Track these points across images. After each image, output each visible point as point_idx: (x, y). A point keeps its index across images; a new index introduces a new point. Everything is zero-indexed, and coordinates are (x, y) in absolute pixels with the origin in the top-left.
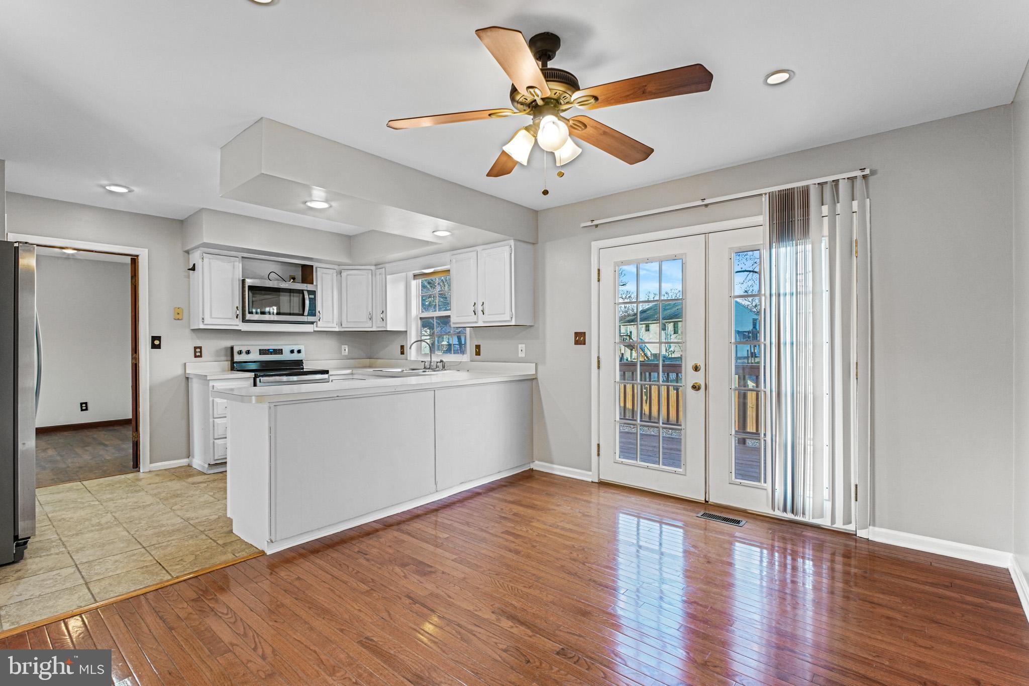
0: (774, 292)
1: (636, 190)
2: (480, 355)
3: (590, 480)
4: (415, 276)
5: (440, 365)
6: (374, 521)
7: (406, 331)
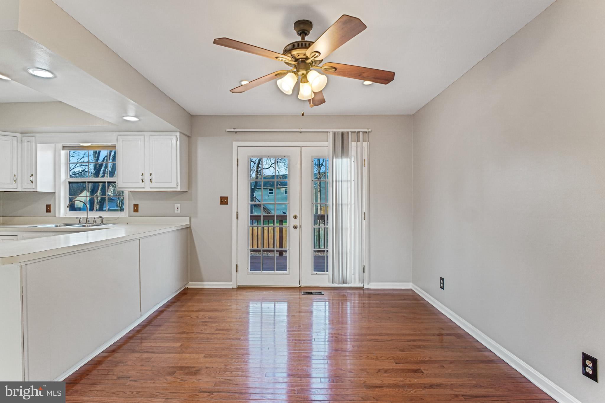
2: (138, 212)
3: (231, 287)
4: (64, 147)
5: (98, 221)
6: (102, 352)
7: (55, 193)
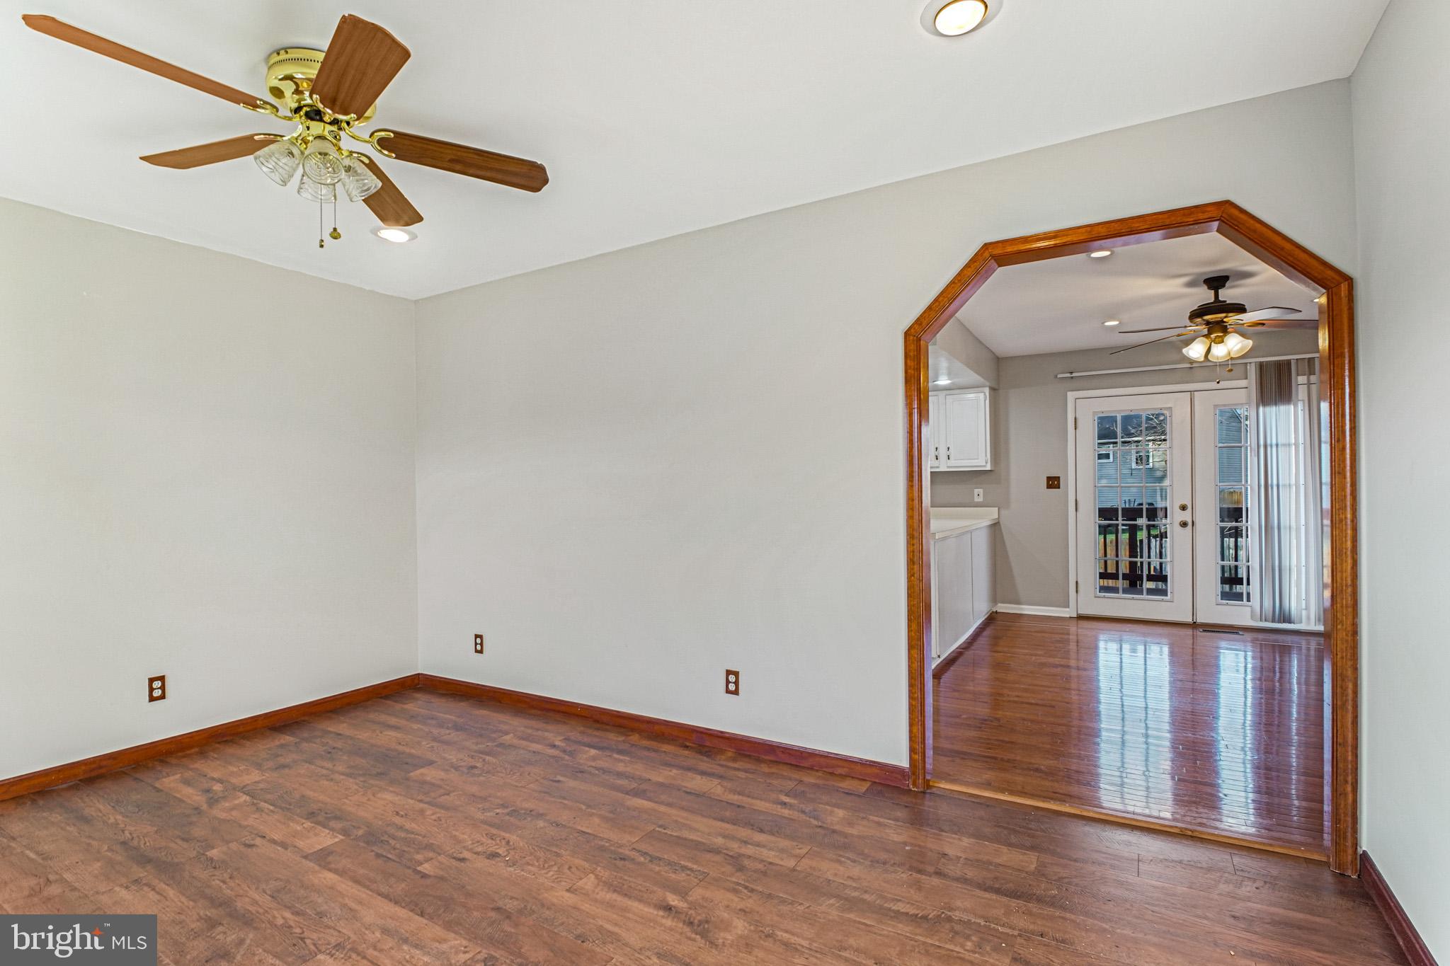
0: (1262, 442)
1: (1098, 349)
3: (1068, 616)
